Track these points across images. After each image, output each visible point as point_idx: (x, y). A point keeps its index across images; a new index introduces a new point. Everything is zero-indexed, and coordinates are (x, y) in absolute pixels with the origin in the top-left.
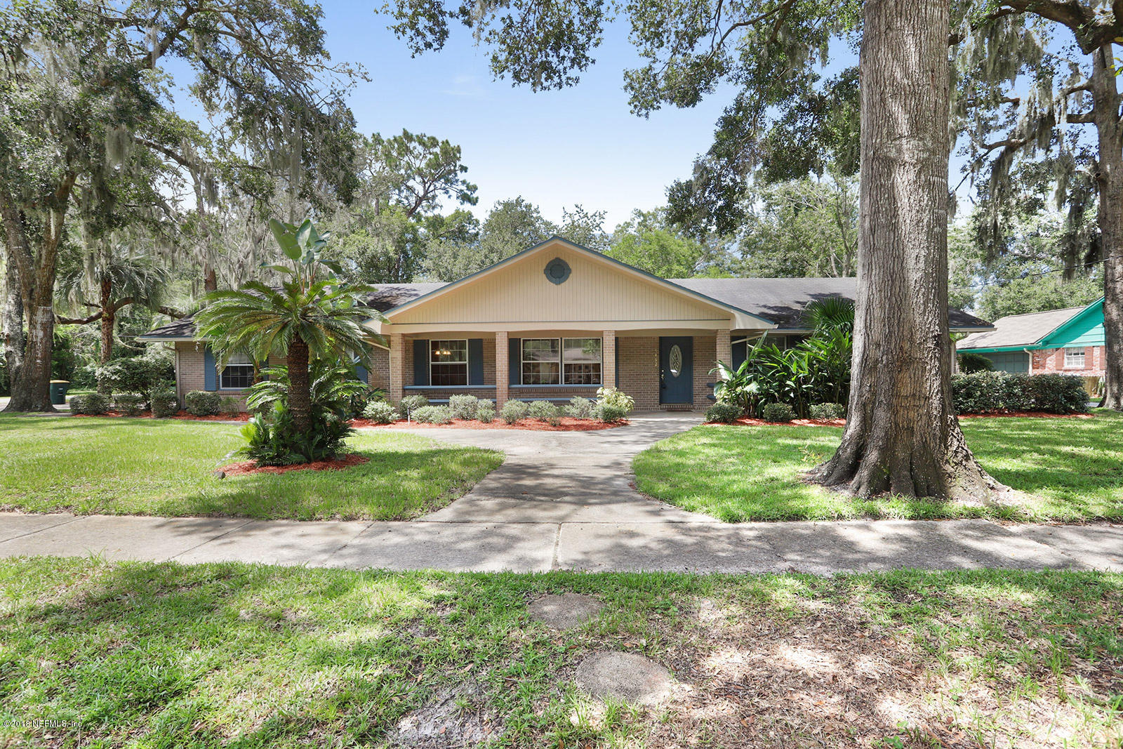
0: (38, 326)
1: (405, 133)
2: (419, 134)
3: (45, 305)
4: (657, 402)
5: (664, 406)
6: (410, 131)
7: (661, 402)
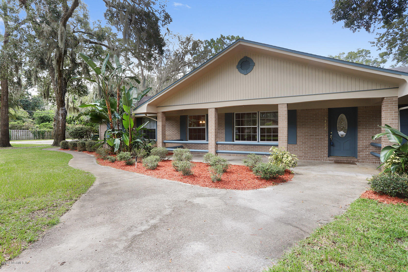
0: (60, 115)
1: (222, 36)
2: (227, 36)
3: (62, 107)
4: (326, 155)
5: (331, 158)
6: (224, 35)
7: (329, 155)
